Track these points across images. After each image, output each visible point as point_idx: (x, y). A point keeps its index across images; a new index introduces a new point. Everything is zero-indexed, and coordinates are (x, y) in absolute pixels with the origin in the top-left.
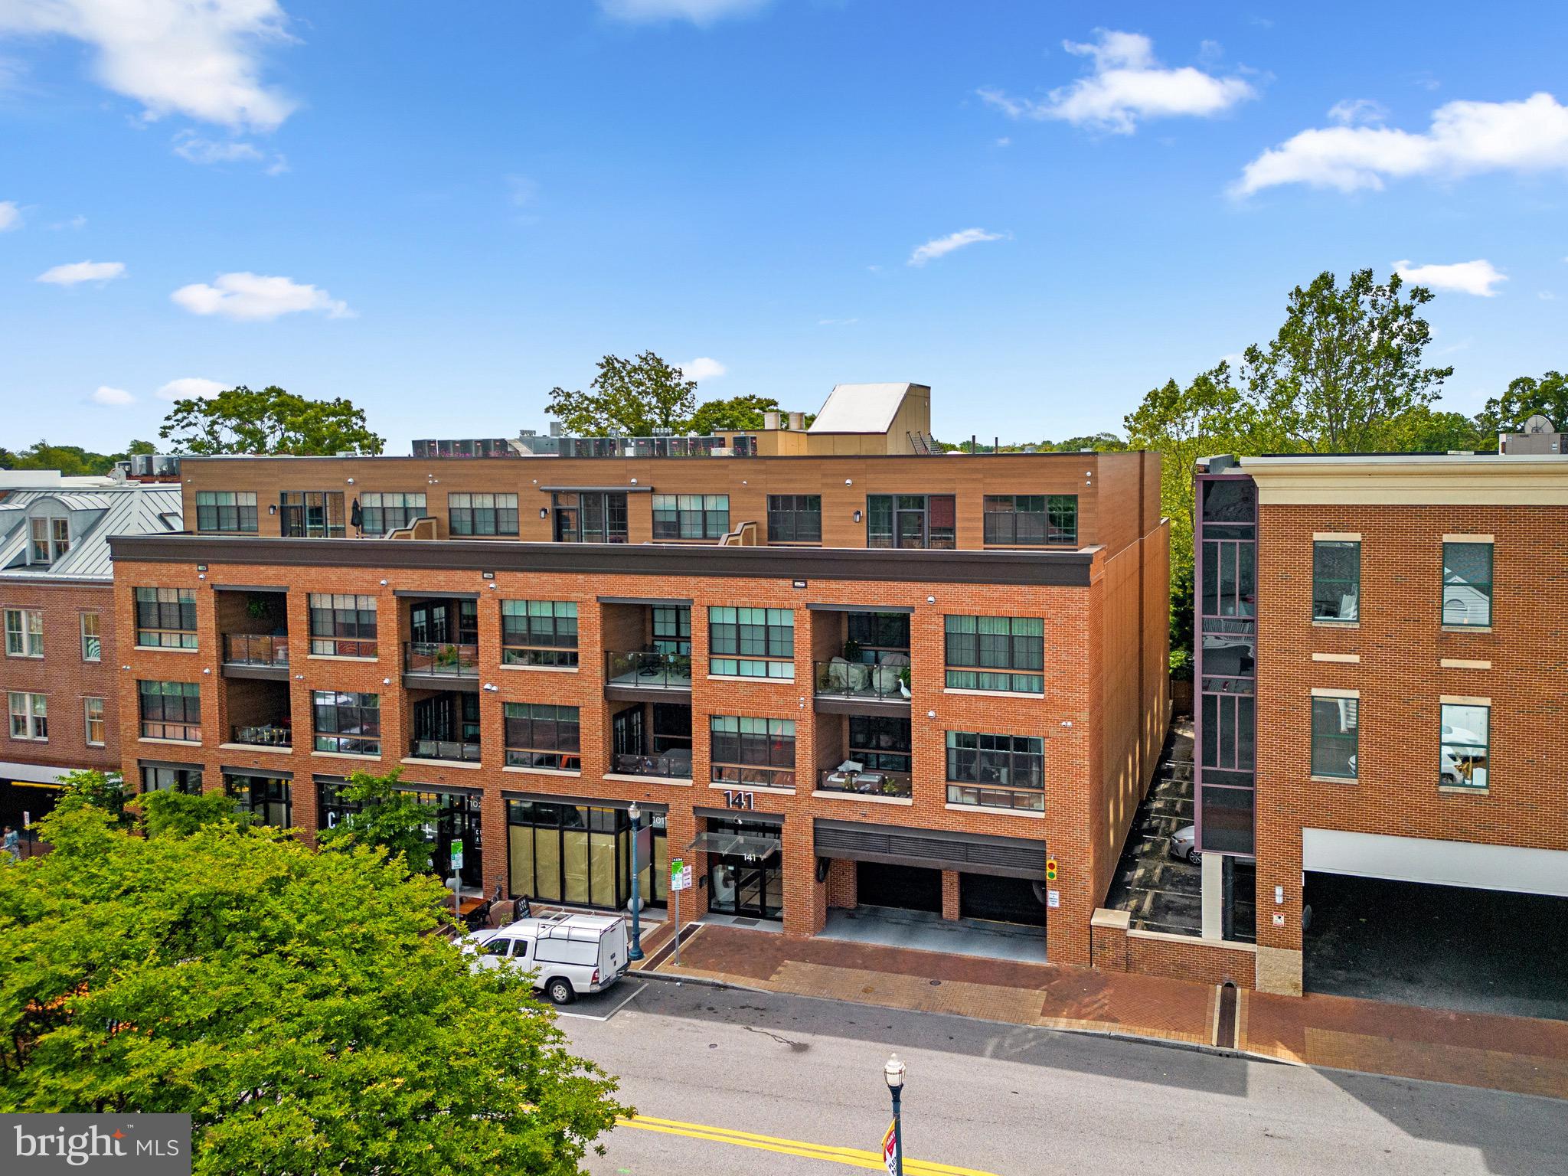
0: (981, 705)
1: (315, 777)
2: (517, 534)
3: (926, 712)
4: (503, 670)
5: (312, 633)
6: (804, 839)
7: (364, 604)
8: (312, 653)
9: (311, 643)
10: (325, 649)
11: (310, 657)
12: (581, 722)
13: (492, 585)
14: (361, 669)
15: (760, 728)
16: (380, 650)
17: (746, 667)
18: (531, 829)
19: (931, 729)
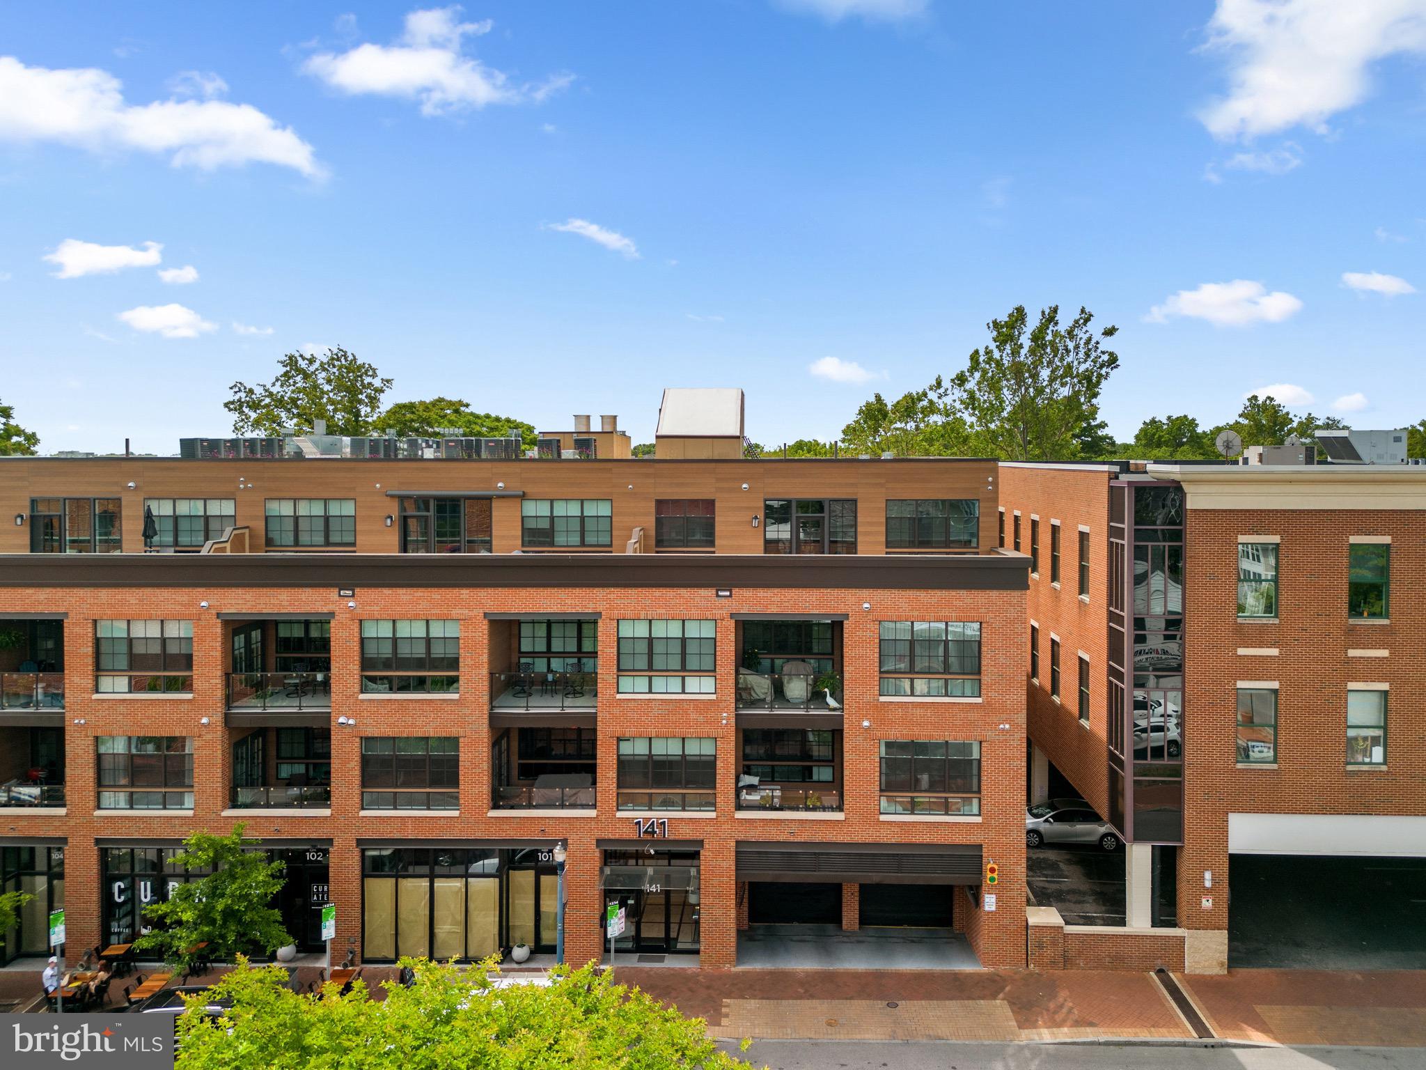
0: (918, 711)
1: (98, 841)
2: (354, 544)
3: (860, 721)
4: (362, 701)
5: (98, 669)
6: (725, 864)
7: (173, 631)
8: (97, 692)
9: (97, 679)
10: (116, 686)
11: (95, 696)
12: (461, 755)
13: (351, 604)
14: (168, 707)
15: (674, 749)
16: (197, 684)
17: (659, 684)
18: (393, 880)
19: (865, 739)
